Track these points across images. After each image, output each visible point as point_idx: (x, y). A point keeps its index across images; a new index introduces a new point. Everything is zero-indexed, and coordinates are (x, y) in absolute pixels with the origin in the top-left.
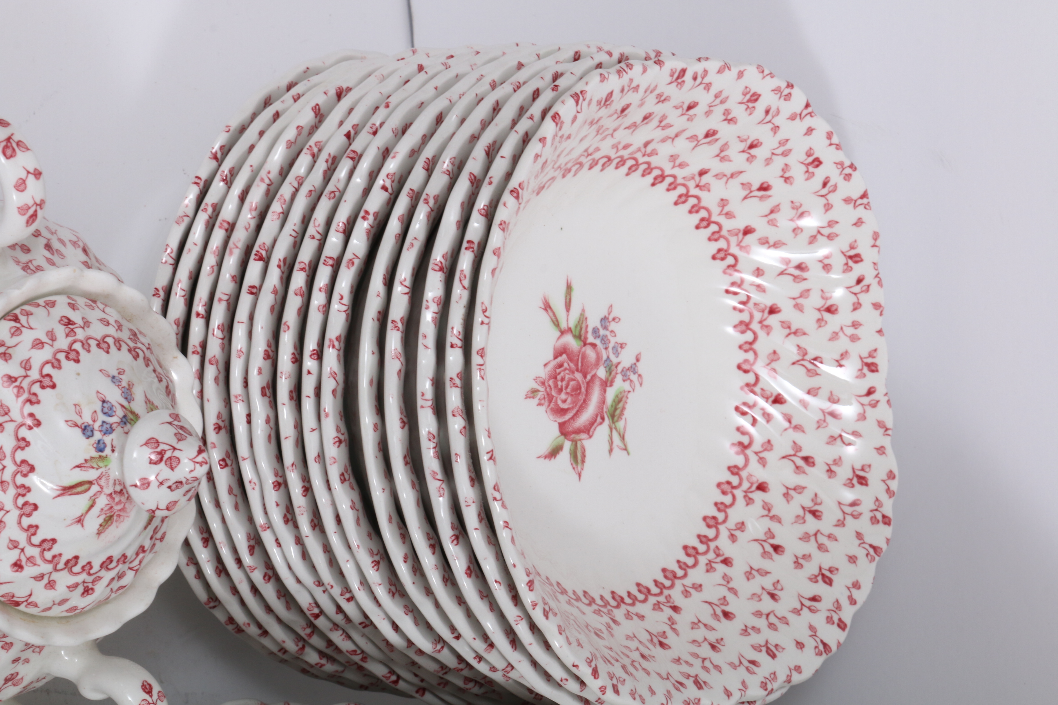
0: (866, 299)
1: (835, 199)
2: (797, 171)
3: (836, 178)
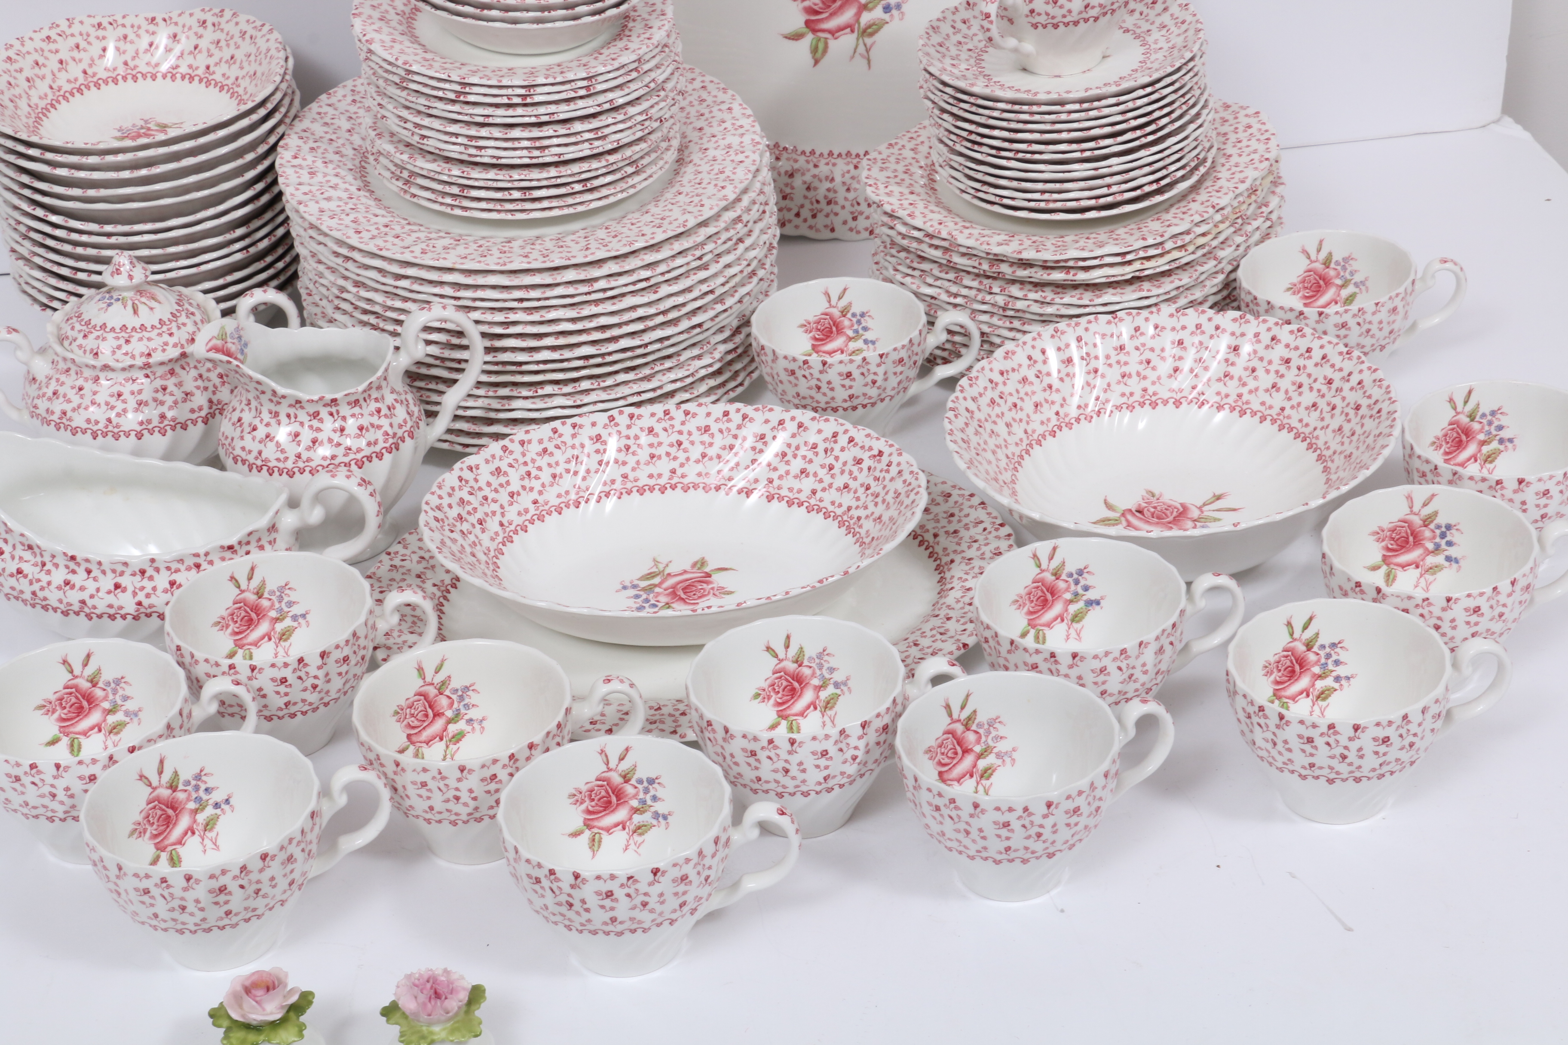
0: (120, 21)
1: (68, 32)
2: (53, 46)
3: (58, 30)
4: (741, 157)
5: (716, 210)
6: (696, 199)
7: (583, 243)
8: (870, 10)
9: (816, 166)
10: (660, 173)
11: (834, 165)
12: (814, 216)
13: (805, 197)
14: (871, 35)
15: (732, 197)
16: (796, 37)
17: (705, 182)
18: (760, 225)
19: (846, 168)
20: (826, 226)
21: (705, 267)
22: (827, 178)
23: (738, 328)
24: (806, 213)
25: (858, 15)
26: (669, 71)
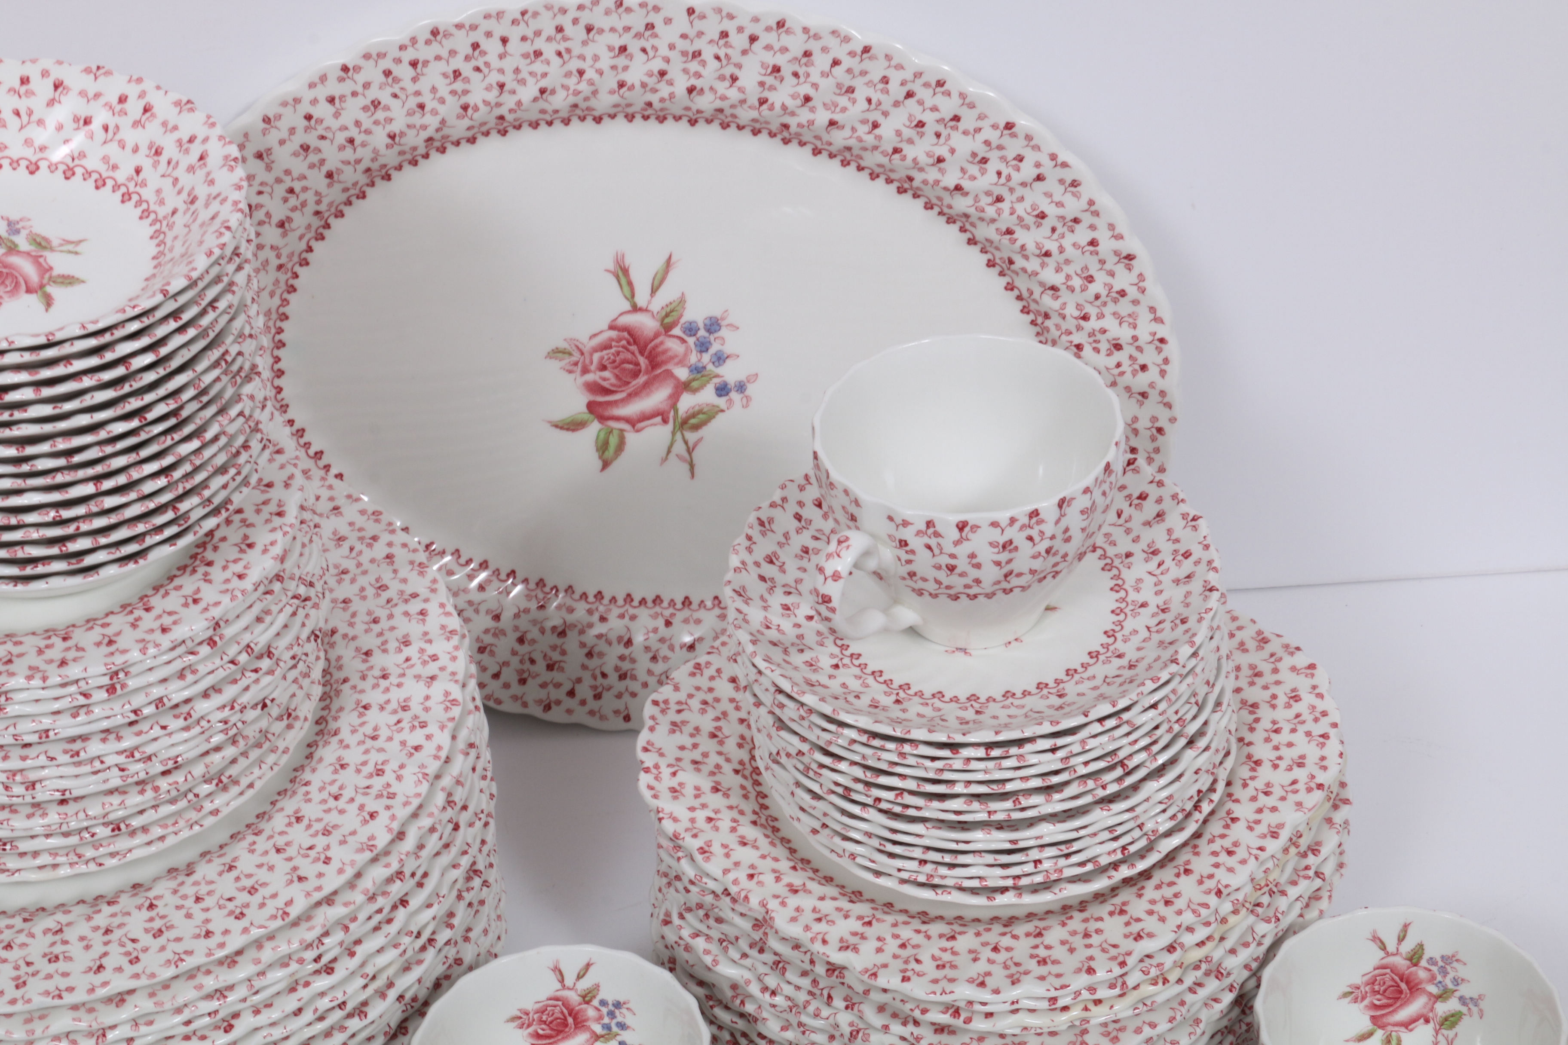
4: (417, 738)
5: (350, 872)
6: (321, 841)
7: (98, 949)
8: (695, 391)
9: (603, 619)
10: (270, 774)
11: (633, 618)
12: (598, 697)
13: (584, 667)
14: (696, 428)
15: (383, 840)
16: (573, 426)
17: (348, 793)
18: (446, 859)
19: (652, 624)
20: (617, 712)
21: (329, 970)
22: (620, 639)
23: (405, 1020)
24: (584, 691)
25: (674, 398)
26: (282, 619)
